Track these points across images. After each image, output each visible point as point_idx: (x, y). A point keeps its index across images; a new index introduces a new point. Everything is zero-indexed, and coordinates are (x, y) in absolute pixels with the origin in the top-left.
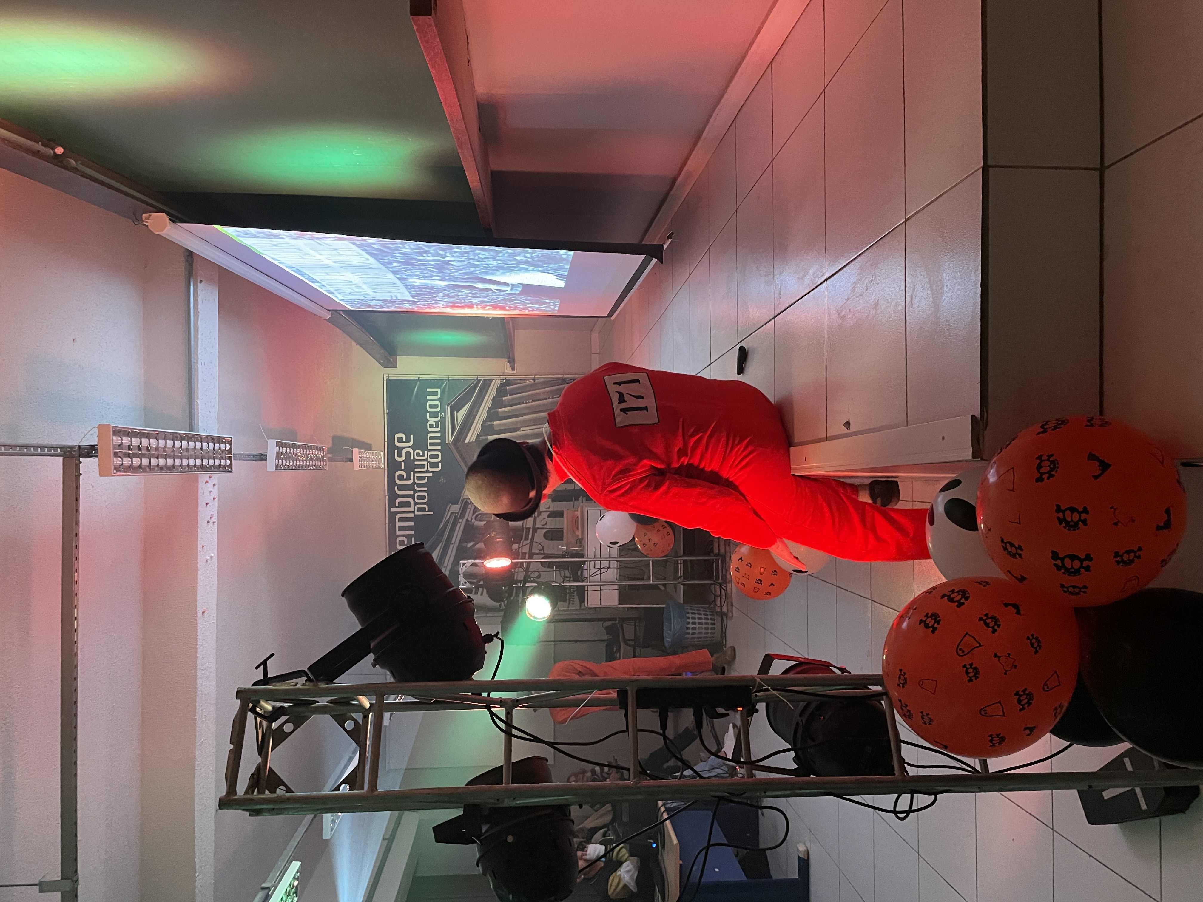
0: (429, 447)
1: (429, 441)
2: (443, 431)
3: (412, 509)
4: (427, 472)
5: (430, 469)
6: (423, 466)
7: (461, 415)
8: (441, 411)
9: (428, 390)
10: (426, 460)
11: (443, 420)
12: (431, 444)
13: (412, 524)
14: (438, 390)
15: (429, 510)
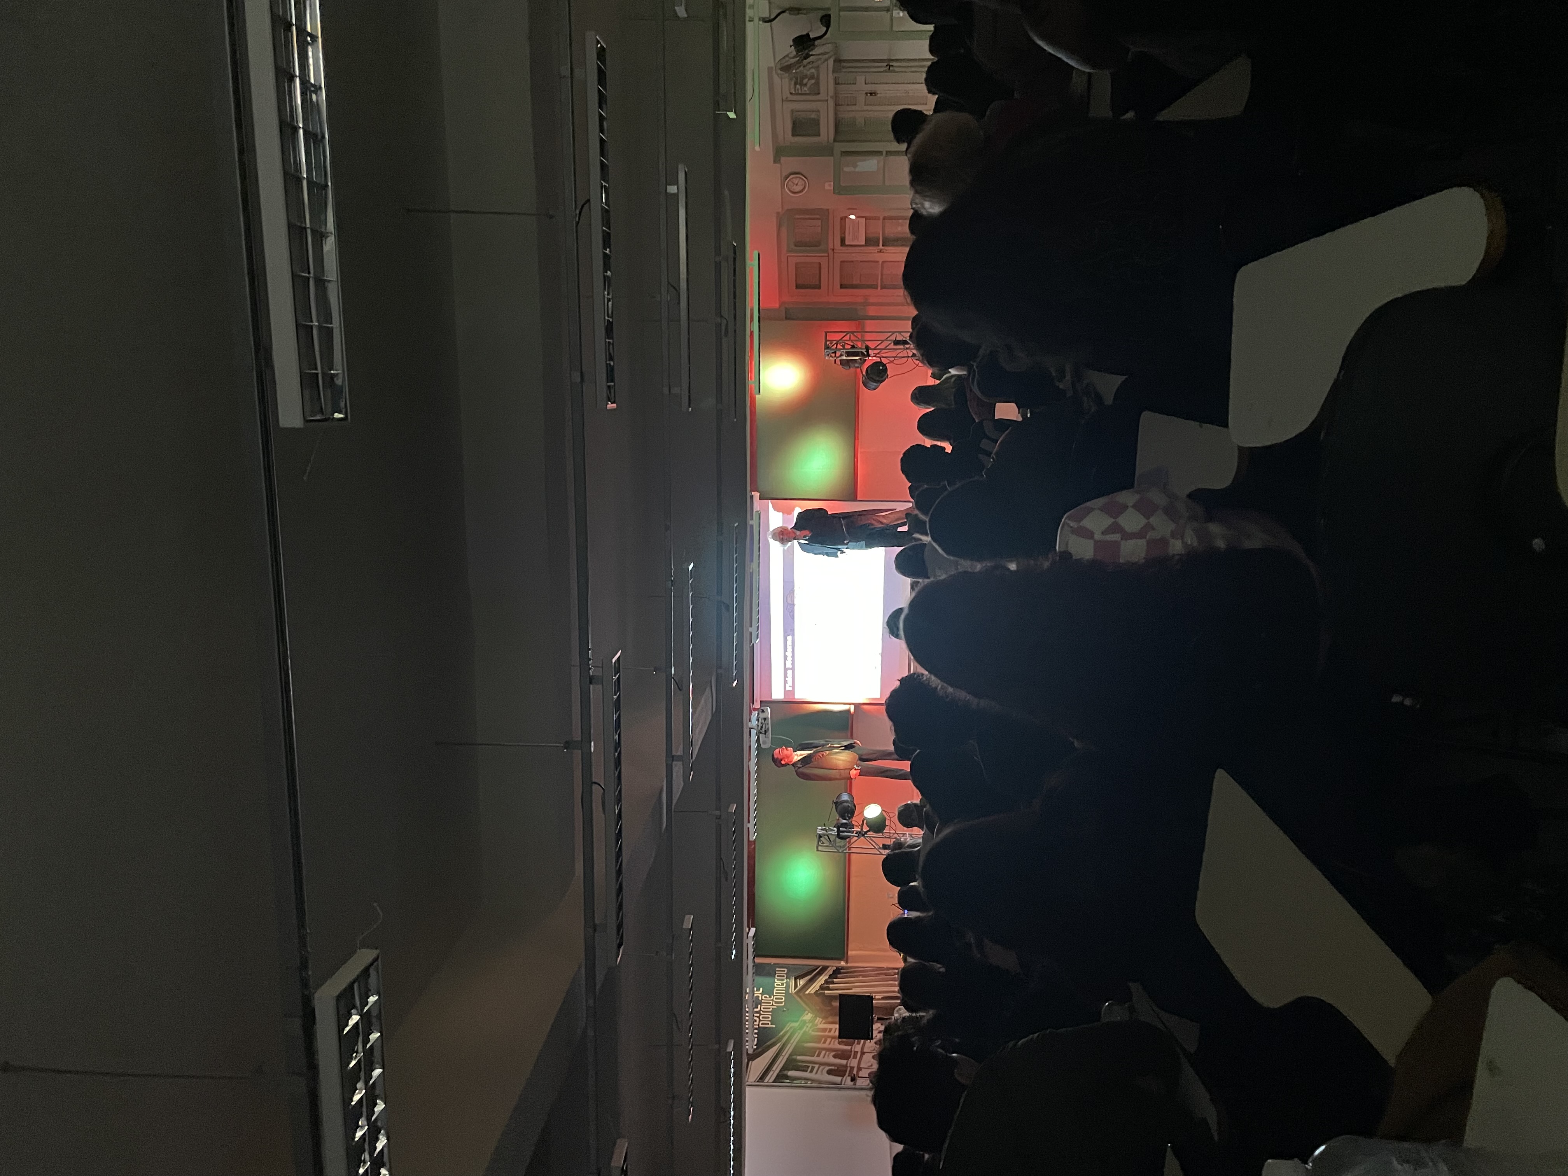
1: (775, 991)
2: (787, 988)
4: (773, 1005)
5: (774, 1004)
6: (770, 1003)
7: (803, 981)
8: (787, 979)
9: (777, 969)
10: (773, 1000)
11: (787, 984)
12: (777, 993)
14: (786, 970)
15: (771, 1024)
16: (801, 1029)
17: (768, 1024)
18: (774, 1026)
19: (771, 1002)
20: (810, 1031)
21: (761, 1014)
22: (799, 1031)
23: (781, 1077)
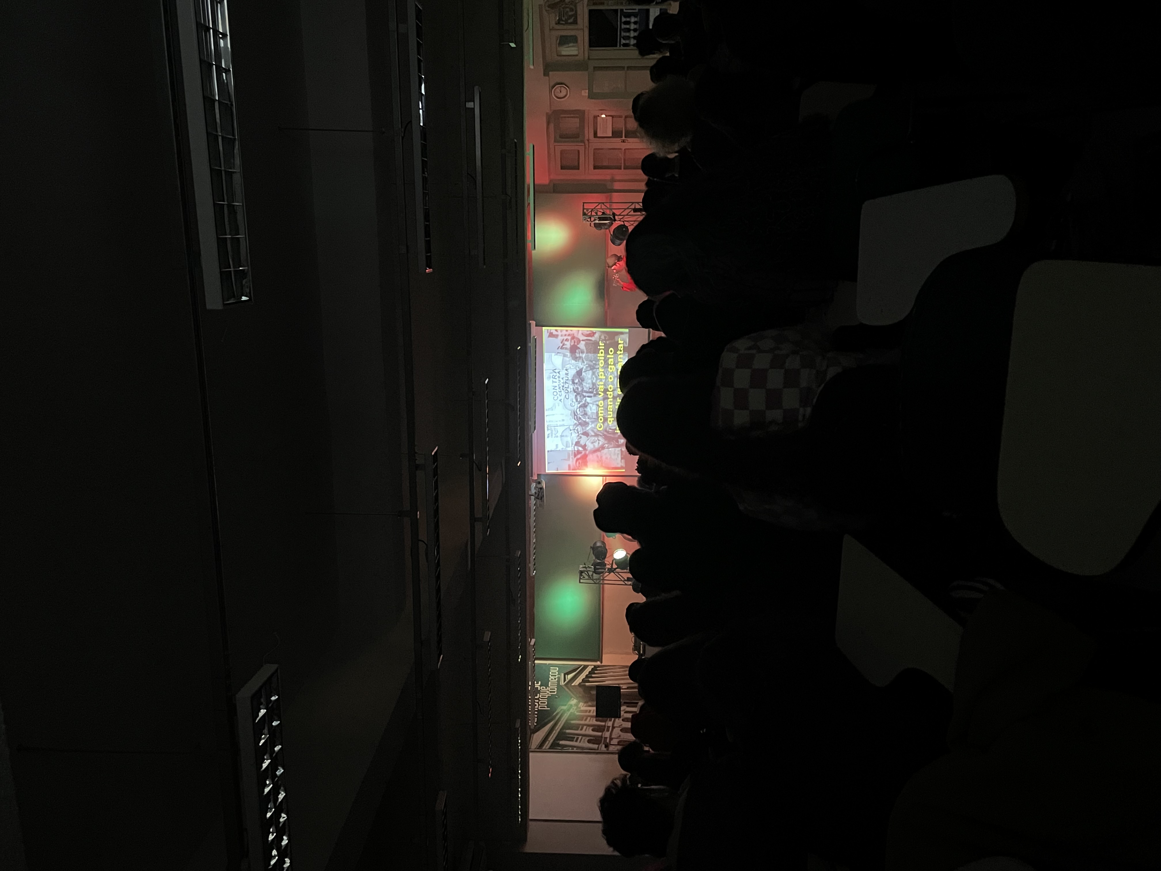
0: (549, 686)
1: (550, 684)
2: (559, 681)
4: (548, 694)
6: (546, 692)
7: (570, 676)
8: (558, 675)
9: (551, 668)
10: (548, 690)
11: (559, 678)
12: (551, 685)
14: (557, 668)
16: (569, 710)
17: (545, 707)
18: (549, 709)
20: (575, 712)
21: (539, 700)
22: (567, 712)
23: (555, 746)
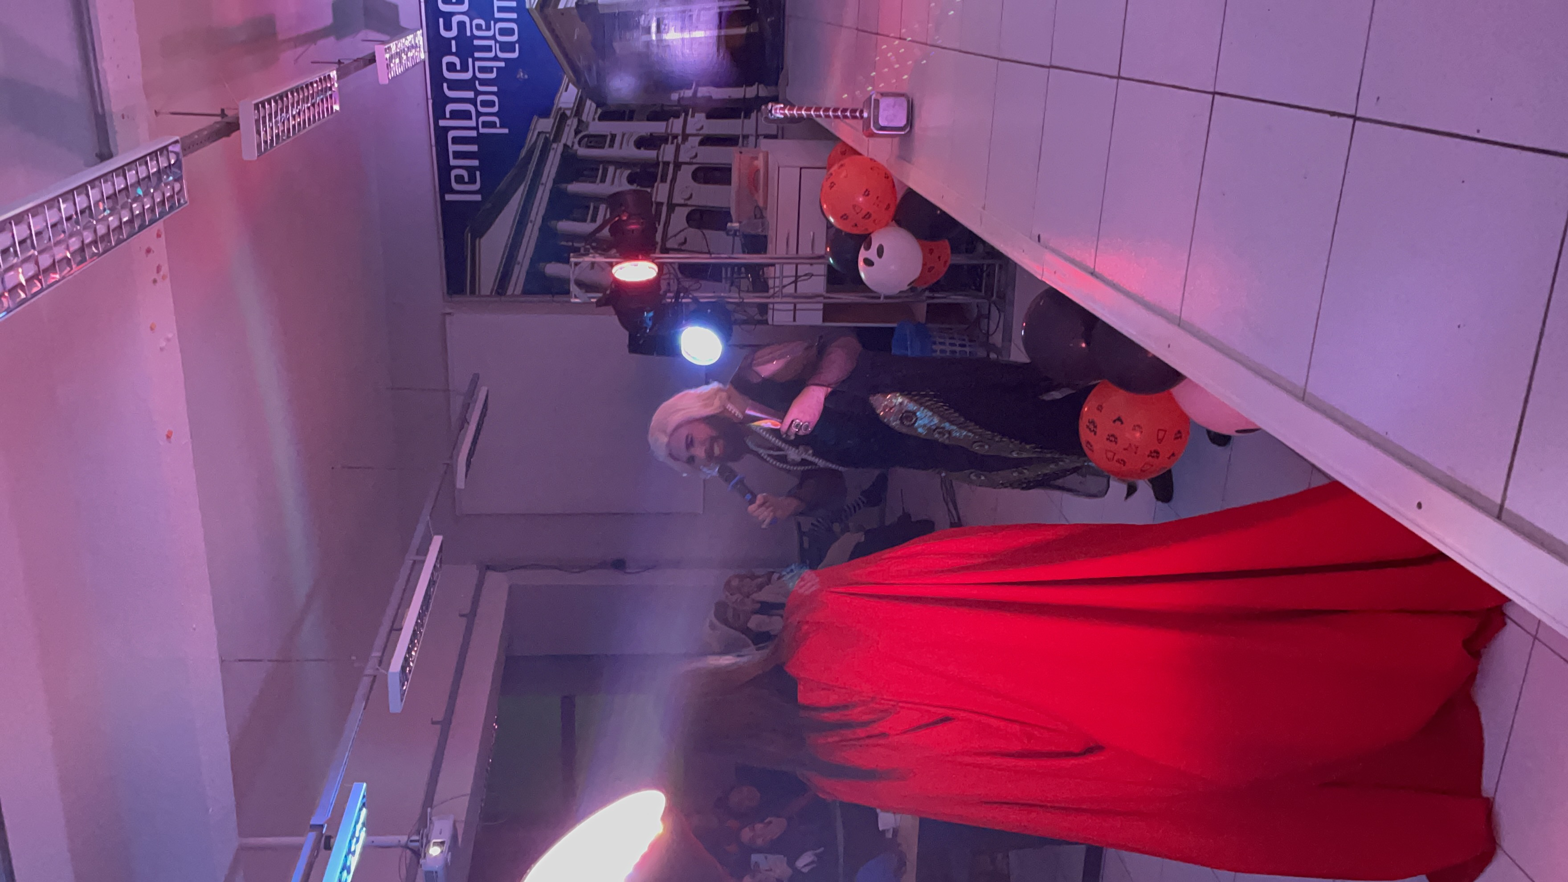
0: (497, 15)
1: (497, 3)
3: (472, 123)
4: (496, 58)
5: (501, 55)
6: (488, 49)
10: (493, 38)
12: (500, 9)
13: (474, 148)
15: (502, 126)
16: (557, 137)
17: (492, 125)
18: (506, 131)
19: (492, 43)
20: (576, 146)
21: (478, 93)
22: (554, 145)
23: (536, 280)
